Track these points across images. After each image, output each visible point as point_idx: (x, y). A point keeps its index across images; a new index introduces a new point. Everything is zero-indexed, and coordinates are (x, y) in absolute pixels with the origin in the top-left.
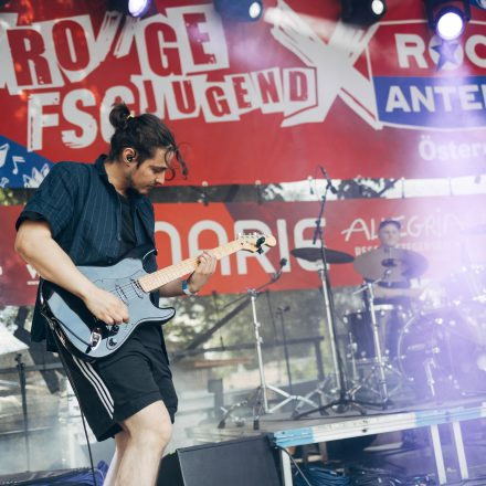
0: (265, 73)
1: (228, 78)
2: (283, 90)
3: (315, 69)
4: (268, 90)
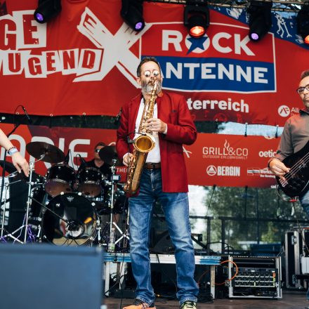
0: (69, 51)
1: (44, 53)
3: (103, 50)
4: (69, 61)
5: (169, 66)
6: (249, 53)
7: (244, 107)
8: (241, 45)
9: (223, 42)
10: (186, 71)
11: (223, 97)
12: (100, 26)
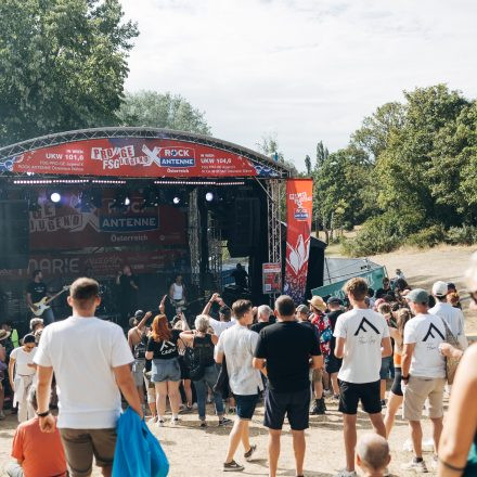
0: (66, 217)
1: (55, 219)
2: (71, 222)
3: (82, 215)
7: (146, 238)
9: (137, 207)
11: (137, 234)
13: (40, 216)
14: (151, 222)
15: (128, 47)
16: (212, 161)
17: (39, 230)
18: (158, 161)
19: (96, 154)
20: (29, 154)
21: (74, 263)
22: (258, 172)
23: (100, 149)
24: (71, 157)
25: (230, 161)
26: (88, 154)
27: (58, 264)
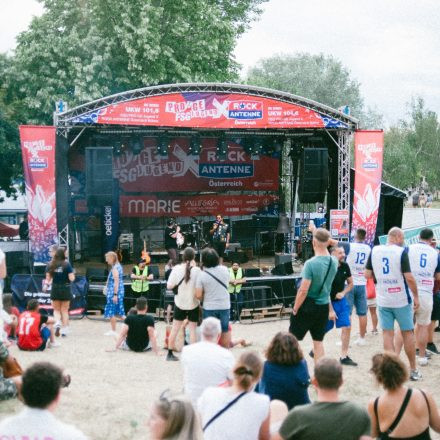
0: (170, 164)
1: (160, 165)
3: (184, 162)
4: (170, 168)
5: (211, 168)
6: (243, 160)
7: (241, 184)
8: (240, 156)
9: (233, 156)
10: (217, 169)
11: (232, 181)
12: (182, 151)
13: (147, 163)
14: (246, 170)
15: (259, 12)
16: (279, 114)
17: (146, 175)
18: (226, 114)
19: (170, 107)
20: (111, 107)
21: (176, 204)
22: (325, 124)
23: (174, 103)
24: (147, 110)
25: (297, 113)
26: (162, 108)
27: (162, 204)
